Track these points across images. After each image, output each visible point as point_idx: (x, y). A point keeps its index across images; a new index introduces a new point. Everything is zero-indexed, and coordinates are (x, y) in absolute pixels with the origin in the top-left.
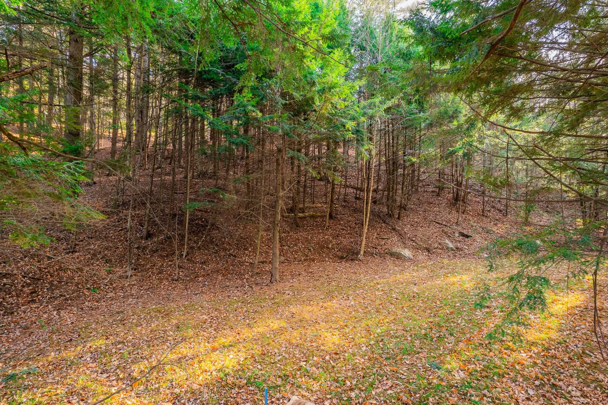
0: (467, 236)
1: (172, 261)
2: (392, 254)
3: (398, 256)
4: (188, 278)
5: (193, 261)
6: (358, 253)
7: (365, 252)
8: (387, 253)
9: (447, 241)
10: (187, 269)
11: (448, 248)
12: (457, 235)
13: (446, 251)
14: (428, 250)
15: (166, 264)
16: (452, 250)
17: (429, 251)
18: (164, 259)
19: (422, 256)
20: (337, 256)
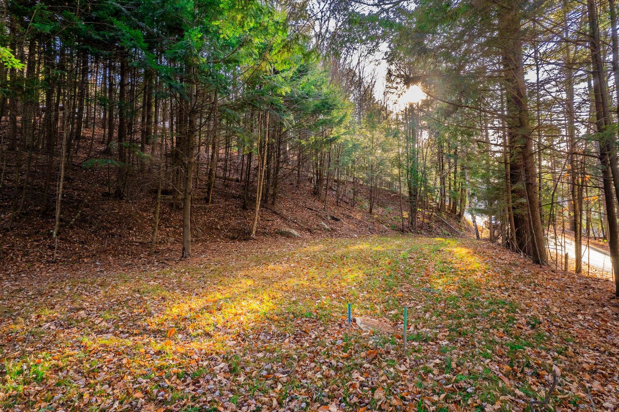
0: (337, 220)
1: (37, 241)
2: (282, 234)
3: (288, 235)
4: (70, 259)
5: (69, 241)
6: (250, 233)
7: (256, 232)
8: (276, 233)
9: (323, 223)
10: (64, 250)
11: (325, 229)
12: (329, 218)
13: (324, 231)
14: (309, 230)
15: (31, 245)
16: (328, 231)
17: (310, 232)
18: (26, 239)
19: (307, 235)
20: (227, 237)
